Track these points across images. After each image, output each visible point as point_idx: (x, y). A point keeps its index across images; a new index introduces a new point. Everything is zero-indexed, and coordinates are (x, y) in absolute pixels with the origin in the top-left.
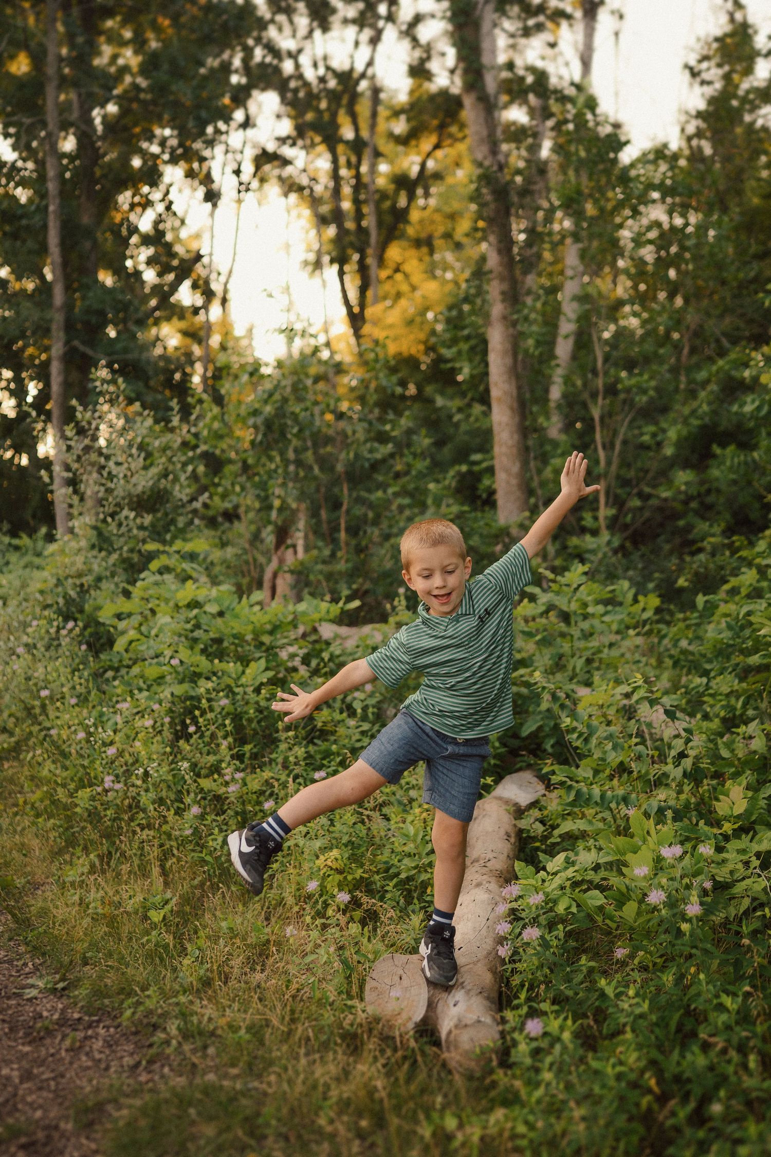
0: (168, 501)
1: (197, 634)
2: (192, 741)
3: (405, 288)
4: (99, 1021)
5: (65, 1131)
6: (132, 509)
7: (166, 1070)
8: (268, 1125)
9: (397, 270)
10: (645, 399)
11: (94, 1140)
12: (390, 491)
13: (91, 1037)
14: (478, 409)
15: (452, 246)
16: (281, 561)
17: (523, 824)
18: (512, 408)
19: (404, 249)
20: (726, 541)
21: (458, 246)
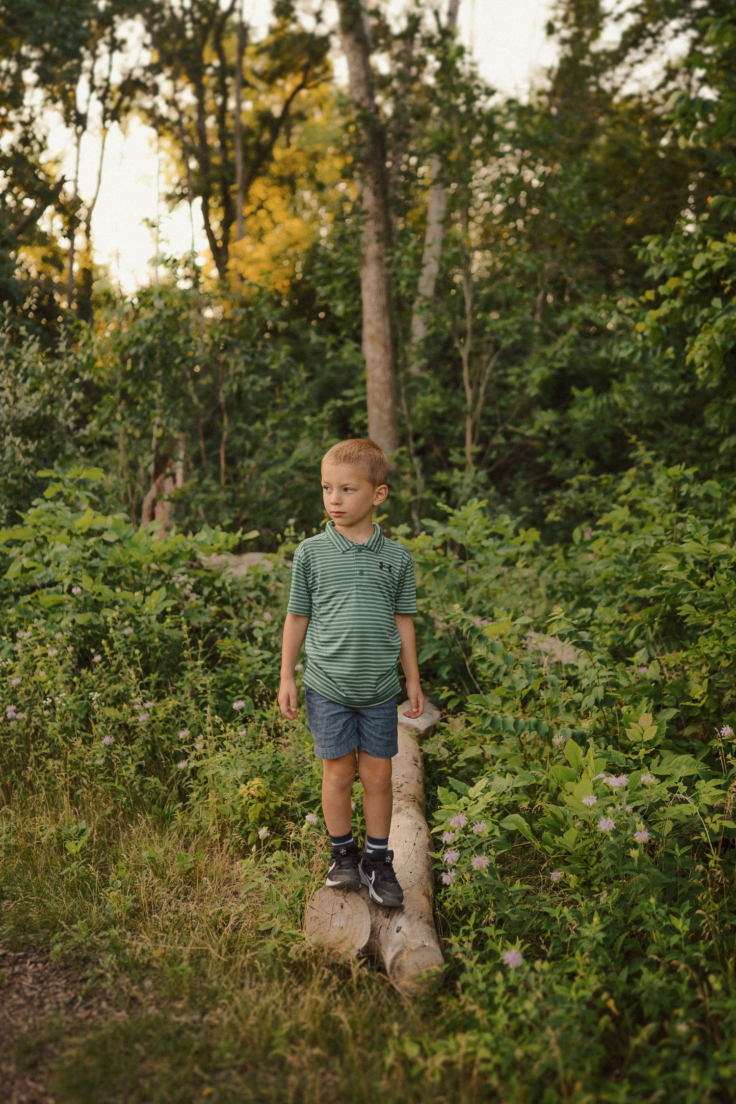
0: (53, 428)
1: (95, 562)
2: (96, 670)
3: (267, 224)
4: (25, 957)
5: (8, 1073)
6: (16, 435)
7: (104, 1004)
8: (221, 1059)
9: (260, 207)
10: (510, 341)
11: (40, 1082)
12: (269, 422)
13: (19, 974)
14: (351, 345)
15: (314, 186)
16: (160, 490)
17: (429, 748)
18: (385, 346)
19: (268, 186)
20: (594, 479)
21: (320, 187)
